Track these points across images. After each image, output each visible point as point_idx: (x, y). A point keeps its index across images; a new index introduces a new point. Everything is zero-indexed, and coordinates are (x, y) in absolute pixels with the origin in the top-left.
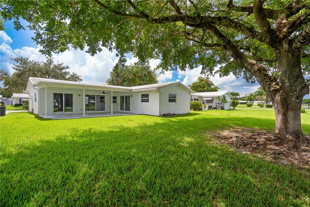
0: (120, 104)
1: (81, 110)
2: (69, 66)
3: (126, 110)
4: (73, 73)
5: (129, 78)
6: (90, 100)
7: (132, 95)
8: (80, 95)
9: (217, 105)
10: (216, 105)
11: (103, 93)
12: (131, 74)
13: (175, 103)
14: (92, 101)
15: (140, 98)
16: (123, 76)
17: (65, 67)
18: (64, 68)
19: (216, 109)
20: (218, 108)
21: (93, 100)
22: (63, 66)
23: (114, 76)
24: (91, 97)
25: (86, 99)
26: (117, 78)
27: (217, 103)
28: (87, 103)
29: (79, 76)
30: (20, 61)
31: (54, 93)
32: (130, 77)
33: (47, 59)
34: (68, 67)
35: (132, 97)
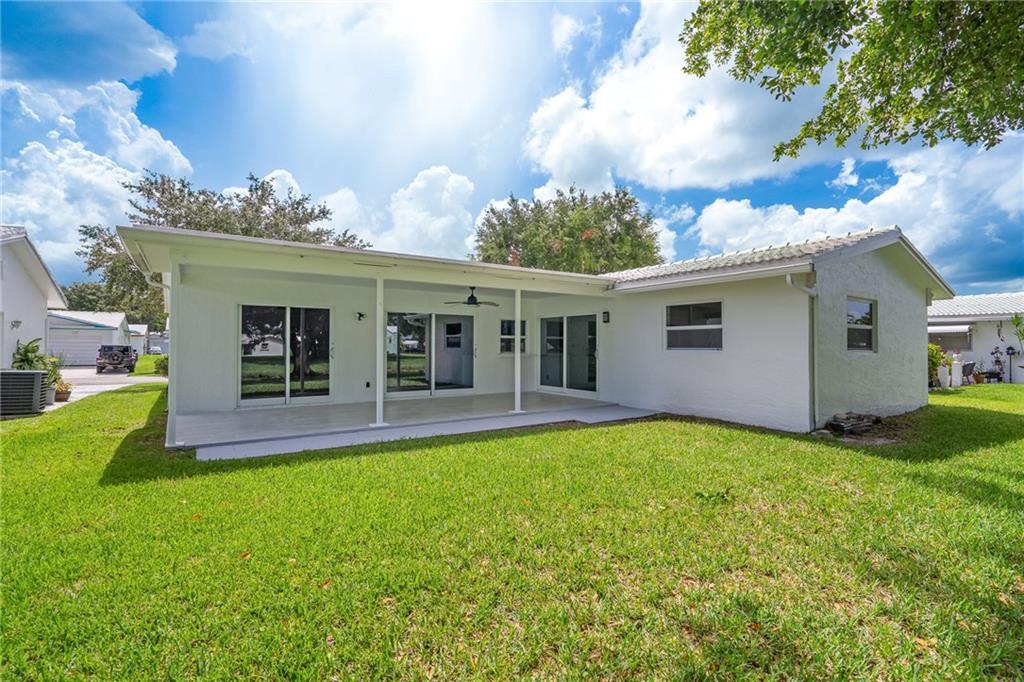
0: (539, 354)
1: (368, 385)
2: (327, 208)
3: (570, 386)
4: (345, 234)
5: (550, 249)
6: (403, 337)
7: (606, 314)
8: (361, 315)
9: (1004, 358)
10: (998, 362)
11: (468, 303)
12: (561, 233)
13: (867, 353)
14: (407, 342)
15: (660, 329)
16: (524, 242)
17: (317, 211)
18: (310, 217)
19: (1000, 380)
20: (1006, 376)
21: (410, 337)
22: (308, 206)
23: (494, 245)
24: (409, 326)
25: (389, 335)
26: (504, 251)
27: (1003, 349)
28: (393, 350)
29: (365, 243)
30: (158, 195)
31: (243, 307)
32: (556, 246)
33: (252, 182)
34: (324, 213)
35: (606, 321)
